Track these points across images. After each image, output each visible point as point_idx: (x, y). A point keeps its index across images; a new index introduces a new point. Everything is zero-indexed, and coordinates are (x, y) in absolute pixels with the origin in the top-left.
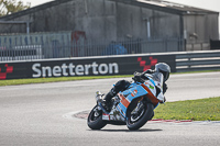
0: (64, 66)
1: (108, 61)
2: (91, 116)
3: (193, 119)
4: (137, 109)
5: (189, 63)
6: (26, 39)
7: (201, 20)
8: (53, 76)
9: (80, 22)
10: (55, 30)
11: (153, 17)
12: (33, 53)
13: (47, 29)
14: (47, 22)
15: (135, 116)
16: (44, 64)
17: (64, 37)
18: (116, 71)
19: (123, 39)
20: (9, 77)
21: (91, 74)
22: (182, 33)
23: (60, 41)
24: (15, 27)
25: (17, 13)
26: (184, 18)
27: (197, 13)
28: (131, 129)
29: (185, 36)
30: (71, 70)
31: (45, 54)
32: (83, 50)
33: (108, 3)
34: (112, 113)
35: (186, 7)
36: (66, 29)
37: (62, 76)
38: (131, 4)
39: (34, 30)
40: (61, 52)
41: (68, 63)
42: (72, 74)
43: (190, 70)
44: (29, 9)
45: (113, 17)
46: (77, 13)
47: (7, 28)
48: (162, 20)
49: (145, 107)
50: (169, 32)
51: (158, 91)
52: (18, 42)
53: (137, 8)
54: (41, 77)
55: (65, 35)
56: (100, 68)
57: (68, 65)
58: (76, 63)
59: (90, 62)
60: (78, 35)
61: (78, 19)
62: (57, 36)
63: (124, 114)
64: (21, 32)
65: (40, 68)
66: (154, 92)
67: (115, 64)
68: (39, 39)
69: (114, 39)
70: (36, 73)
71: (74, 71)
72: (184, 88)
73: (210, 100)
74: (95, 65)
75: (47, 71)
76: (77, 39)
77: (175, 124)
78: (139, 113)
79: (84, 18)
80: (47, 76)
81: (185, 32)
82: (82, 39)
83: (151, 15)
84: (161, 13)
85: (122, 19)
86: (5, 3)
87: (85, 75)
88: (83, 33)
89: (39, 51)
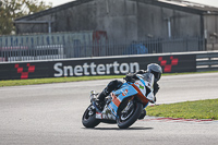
0: (86, 66)
1: (129, 61)
2: (86, 115)
3: (214, 118)
4: (127, 108)
5: (210, 63)
6: (48, 39)
8: (74, 76)
9: (101, 22)
11: (174, 17)
12: (55, 52)
13: (69, 29)
14: (68, 22)
15: (125, 115)
16: (65, 64)
17: (85, 37)
19: (143, 39)
20: (31, 76)
21: (112, 73)
22: (202, 33)
23: (82, 41)
24: (37, 27)
25: (39, 13)
26: (205, 19)
28: (121, 128)
30: (93, 70)
31: (66, 53)
32: (104, 49)
33: (129, 3)
34: (104, 111)
35: (206, 7)
36: (88, 29)
37: (84, 75)
38: (152, 4)
39: (55, 30)
40: (83, 51)
41: (89, 62)
42: (94, 73)
43: (210, 69)
44: (51, 9)
45: (134, 17)
46: (98, 13)
47: (29, 28)
48: (182, 20)
50: (189, 32)
51: (148, 91)
52: (40, 41)
53: (158, 8)
54: (63, 76)
55: (87, 35)
56: (121, 68)
57: (89, 64)
58: (97, 62)
59: (112, 61)
60: (100, 35)
61: (99, 19)
62: (78, 36)
63: (115, 113)
64: (42, 31)
65: (62, 68)
66: (144, 92)
67: (136, 64)
68: (61, 39)
69: (135, 38)
70: (58, 73)
71: (95, 70)
72: (205, 87)
74: (116, 64)
75: (68, 71)
76: (99, 38)
77: (196, 123)
79: (106, 18)
80: (69, 76)
81: (205, 32)
82: (103, 39)
83: (171, 15)
84: (182, 13)
86: (27, 3)
87: (106, 74)
88: (104, 33)
89: (61, 50)
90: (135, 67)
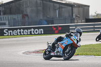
0: (19, 31)
1: (38, 28)
3: (78, 55)
4: (68, 50)
6: (1, 18)
7: (81, 9)
8: (13, 35)
9: (26, 10)
10: (14, 14)
11: (59, 8)
12: (4, 24)
13: (11, 13)
14: (10, 10)
15: (67, 53)
16: (9, 29)
17: (18, 17)
18: (43, 33)
19: (45, 18)
21: (31, 34)
22: (72, 15)
23: (17, 19)
26: (74, 8)
27: (79, 6)
29: (74, 17)
31: (9, 25)
32: (27, 23)
33: (39, 1)
34: (55, 52)
35: (74, 3)
36: (19, 13)
37: (18, 35)
38: (49, 2)
39: (4, 14)
40: (17, 24)
41: (20, 29)
42: (22, 34)
44: (2, 4)
45: (41, 8)
46: (24, 6)
48: (63, 9)
49: (72, 49)
50: (66, 15)
53: (52, 4)
54: (8, 35)
55: (19, 16)
56: (35, 31)
57: (20, 30)
58: (24, 29)
59: (30, 28)
60: (25, 16)
61: (25, 9)
62: (15, 16)
63: (62, 53)
65: (7, 31)
66: (76, 42)
67: (42, 30)
68: (7, 18)
69: (42, 18)
70: (6, 34)
71: (23, 32)
73: (86, 46)
74: (32, 30)
75: (11, 33)
76: (24, 18)
78: (69, 52)
79: (28, 8)
80: (11, 35)
81: (74, 15)
82: (27, 18)
83: (58, 7)
84: (63, 6)
85: (45, 9)
87: (28, 34)
88: (27, 15)
89: (7, 23)
90: (41, 31)
